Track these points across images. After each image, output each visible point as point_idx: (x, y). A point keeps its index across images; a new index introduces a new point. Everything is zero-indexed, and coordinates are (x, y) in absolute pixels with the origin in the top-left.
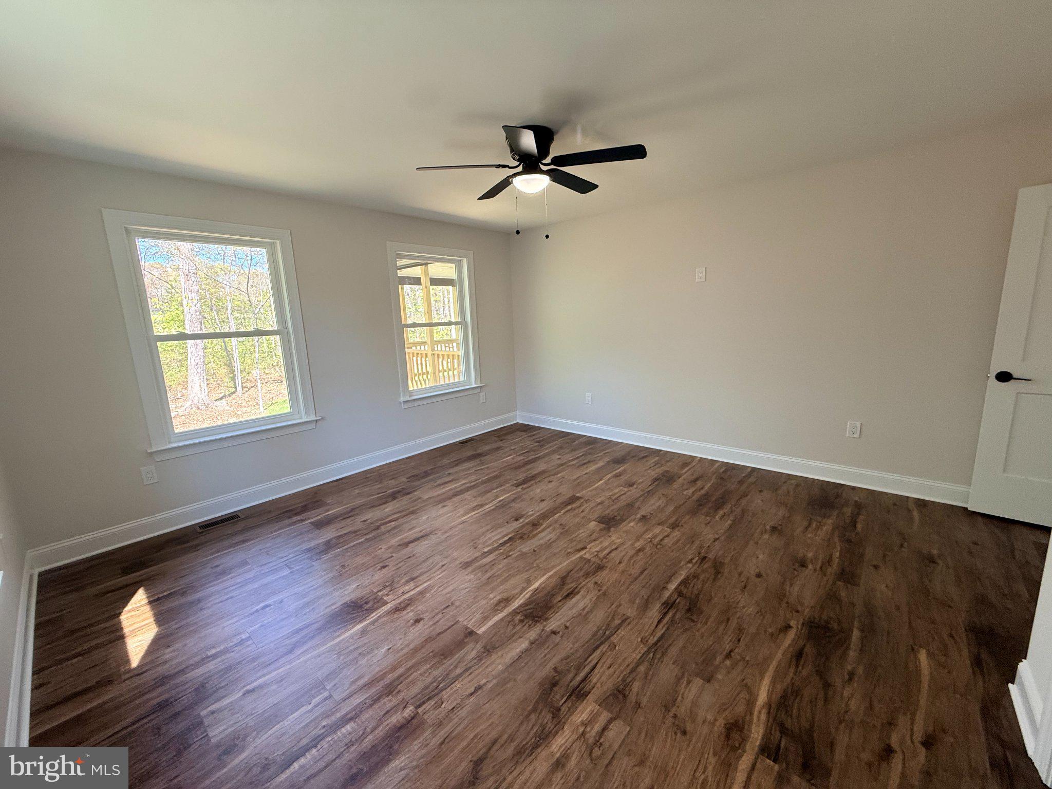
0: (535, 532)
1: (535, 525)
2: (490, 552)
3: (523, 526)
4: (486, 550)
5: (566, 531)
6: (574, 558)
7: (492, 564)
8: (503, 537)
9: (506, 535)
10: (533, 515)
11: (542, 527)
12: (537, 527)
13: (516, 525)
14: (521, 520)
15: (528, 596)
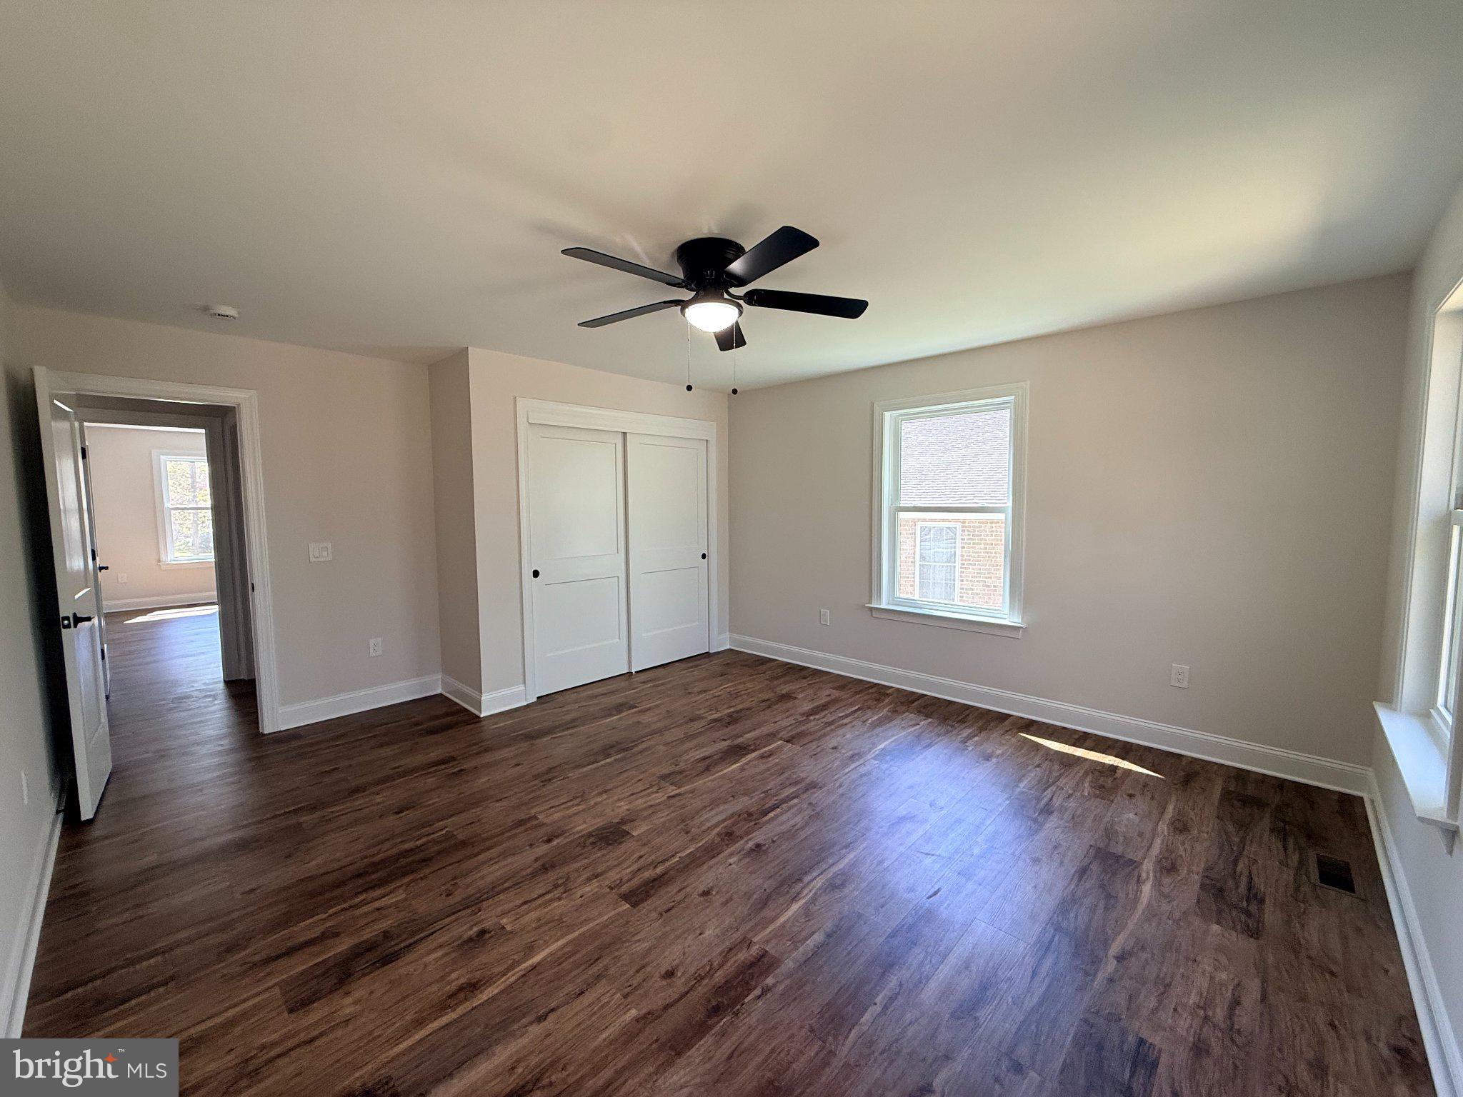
0: (729, 822)
1: (729, 836)
2: (790, 798)
3: (748, 833)
4: (796, 801)
5: (683, 821)
6: (688, 787)
7: (783, 786)
8: (777, 816)
9: (772, 819)
10: (731, 855)
11: (715, 831)
12: (724, 831)
13: (758, 837)
14: (751, 844)
15: (744, 759)
